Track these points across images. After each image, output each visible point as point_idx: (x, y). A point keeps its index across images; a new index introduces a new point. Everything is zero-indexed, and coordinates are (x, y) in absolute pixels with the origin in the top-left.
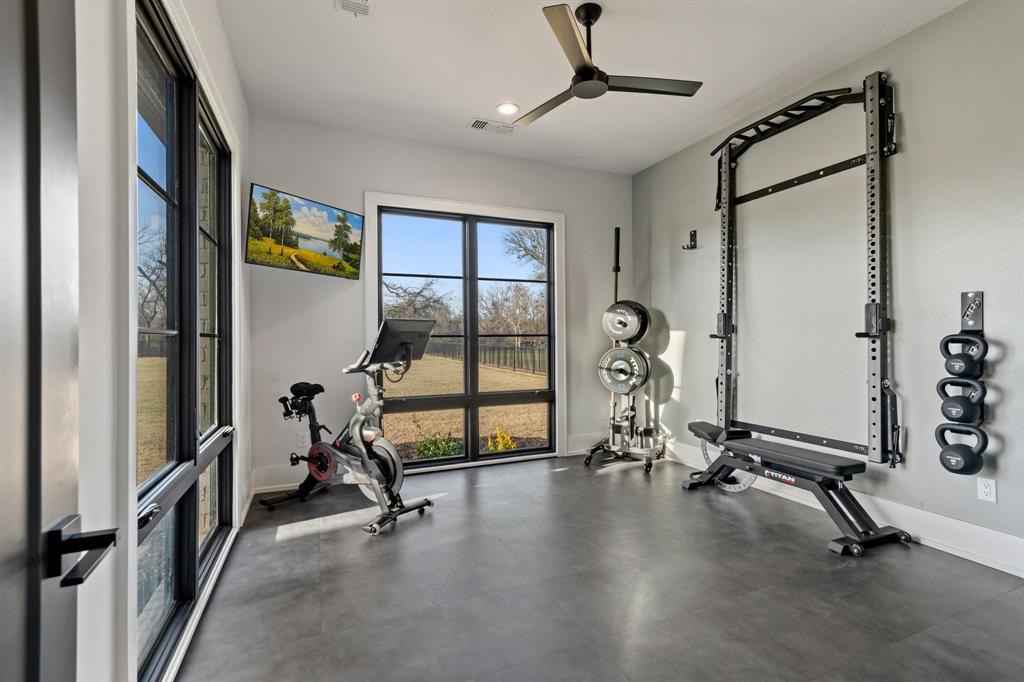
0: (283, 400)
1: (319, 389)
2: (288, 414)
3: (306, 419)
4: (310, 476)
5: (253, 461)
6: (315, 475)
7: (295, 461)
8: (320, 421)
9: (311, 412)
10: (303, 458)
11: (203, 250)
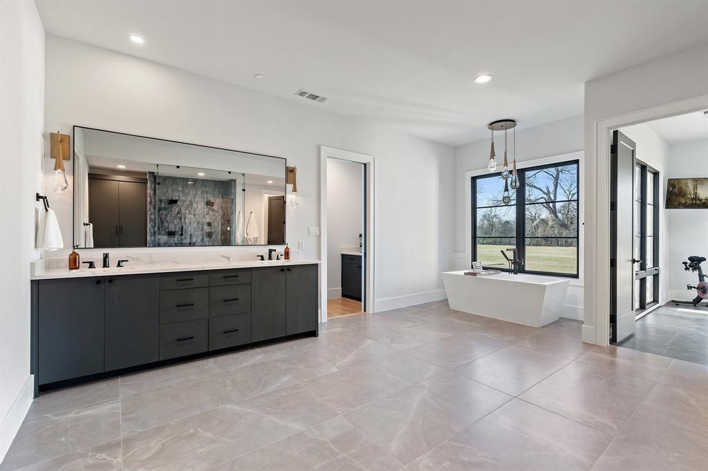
0: (685, 263)
1: (704, 259)
2: (687, 269)
3: (697, 272)
4: (698, 296)
5: (670, 287)
6: (701, 296)
7: (690, 287)
8: (704, 273)
9: (699, 269)
10: (694, 287)
11: (650, 209)
